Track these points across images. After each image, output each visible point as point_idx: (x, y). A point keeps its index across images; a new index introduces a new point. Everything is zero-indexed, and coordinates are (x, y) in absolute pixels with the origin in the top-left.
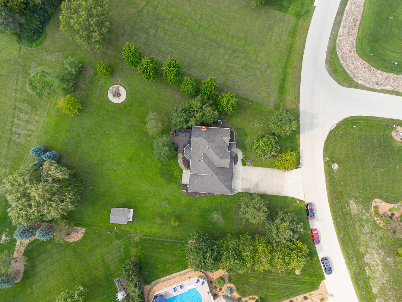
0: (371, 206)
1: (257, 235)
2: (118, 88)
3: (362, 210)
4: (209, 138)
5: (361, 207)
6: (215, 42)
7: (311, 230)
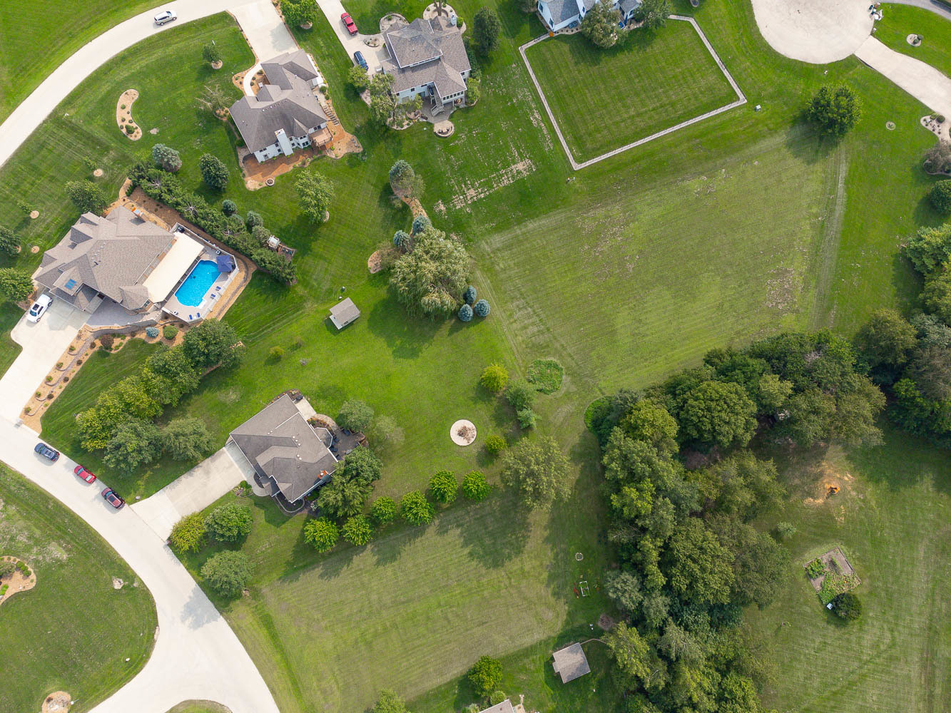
0: (34, 572)
1: (161, 413)
2: (469, 440)
3: (44, 557)
4: (307, 469)
5: (48, 559)
6: (403, 603)
7: (95, 478)
